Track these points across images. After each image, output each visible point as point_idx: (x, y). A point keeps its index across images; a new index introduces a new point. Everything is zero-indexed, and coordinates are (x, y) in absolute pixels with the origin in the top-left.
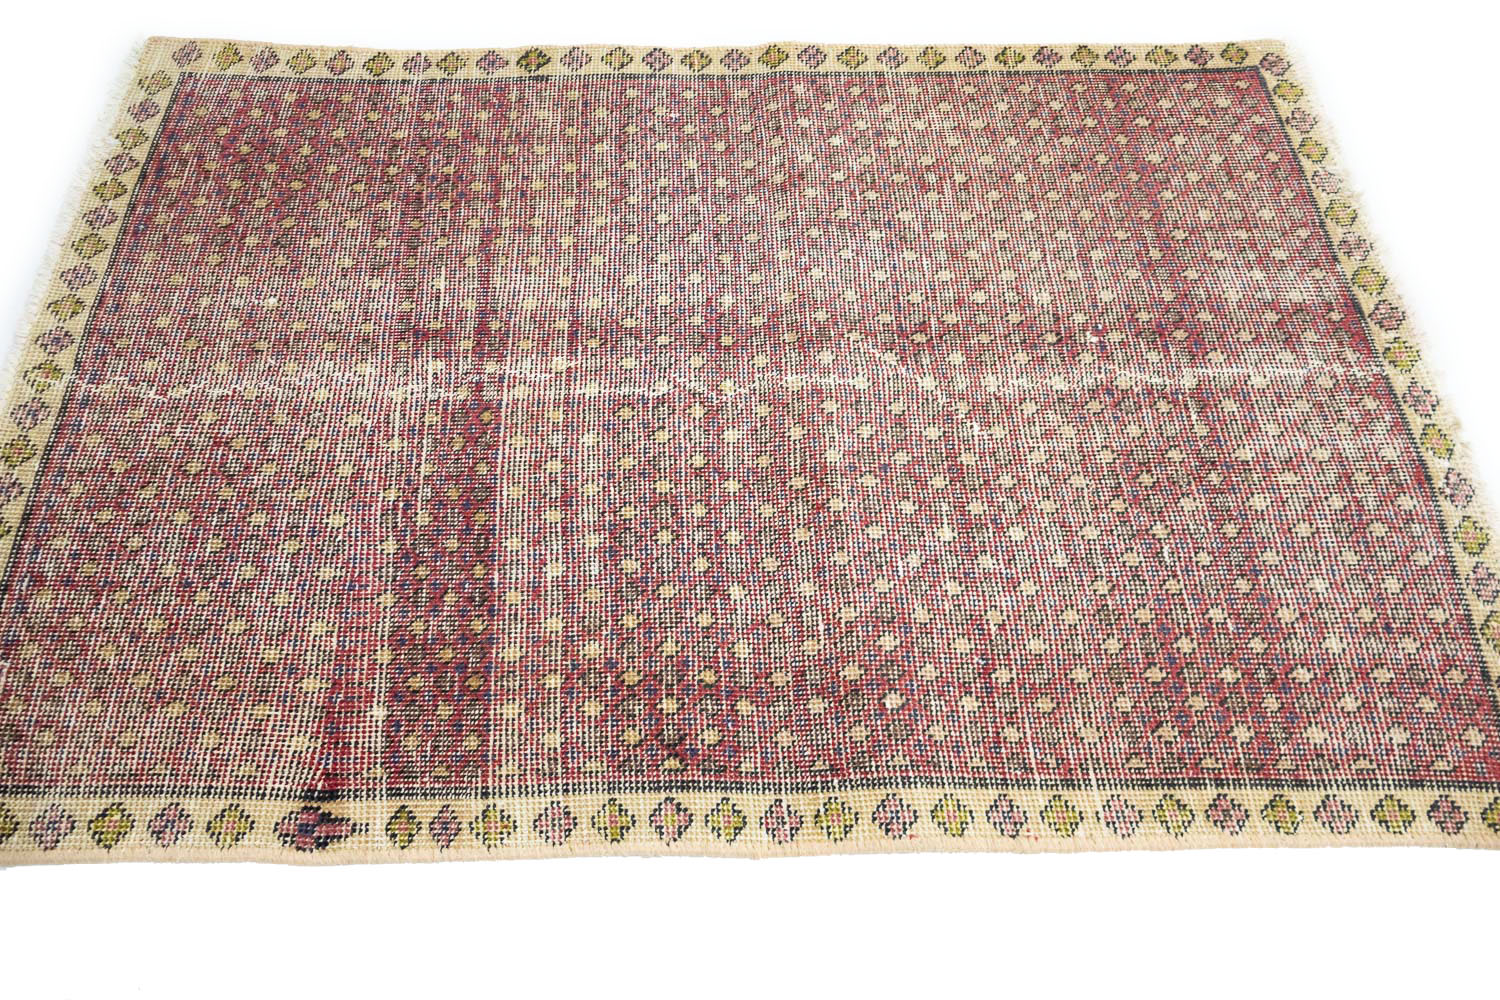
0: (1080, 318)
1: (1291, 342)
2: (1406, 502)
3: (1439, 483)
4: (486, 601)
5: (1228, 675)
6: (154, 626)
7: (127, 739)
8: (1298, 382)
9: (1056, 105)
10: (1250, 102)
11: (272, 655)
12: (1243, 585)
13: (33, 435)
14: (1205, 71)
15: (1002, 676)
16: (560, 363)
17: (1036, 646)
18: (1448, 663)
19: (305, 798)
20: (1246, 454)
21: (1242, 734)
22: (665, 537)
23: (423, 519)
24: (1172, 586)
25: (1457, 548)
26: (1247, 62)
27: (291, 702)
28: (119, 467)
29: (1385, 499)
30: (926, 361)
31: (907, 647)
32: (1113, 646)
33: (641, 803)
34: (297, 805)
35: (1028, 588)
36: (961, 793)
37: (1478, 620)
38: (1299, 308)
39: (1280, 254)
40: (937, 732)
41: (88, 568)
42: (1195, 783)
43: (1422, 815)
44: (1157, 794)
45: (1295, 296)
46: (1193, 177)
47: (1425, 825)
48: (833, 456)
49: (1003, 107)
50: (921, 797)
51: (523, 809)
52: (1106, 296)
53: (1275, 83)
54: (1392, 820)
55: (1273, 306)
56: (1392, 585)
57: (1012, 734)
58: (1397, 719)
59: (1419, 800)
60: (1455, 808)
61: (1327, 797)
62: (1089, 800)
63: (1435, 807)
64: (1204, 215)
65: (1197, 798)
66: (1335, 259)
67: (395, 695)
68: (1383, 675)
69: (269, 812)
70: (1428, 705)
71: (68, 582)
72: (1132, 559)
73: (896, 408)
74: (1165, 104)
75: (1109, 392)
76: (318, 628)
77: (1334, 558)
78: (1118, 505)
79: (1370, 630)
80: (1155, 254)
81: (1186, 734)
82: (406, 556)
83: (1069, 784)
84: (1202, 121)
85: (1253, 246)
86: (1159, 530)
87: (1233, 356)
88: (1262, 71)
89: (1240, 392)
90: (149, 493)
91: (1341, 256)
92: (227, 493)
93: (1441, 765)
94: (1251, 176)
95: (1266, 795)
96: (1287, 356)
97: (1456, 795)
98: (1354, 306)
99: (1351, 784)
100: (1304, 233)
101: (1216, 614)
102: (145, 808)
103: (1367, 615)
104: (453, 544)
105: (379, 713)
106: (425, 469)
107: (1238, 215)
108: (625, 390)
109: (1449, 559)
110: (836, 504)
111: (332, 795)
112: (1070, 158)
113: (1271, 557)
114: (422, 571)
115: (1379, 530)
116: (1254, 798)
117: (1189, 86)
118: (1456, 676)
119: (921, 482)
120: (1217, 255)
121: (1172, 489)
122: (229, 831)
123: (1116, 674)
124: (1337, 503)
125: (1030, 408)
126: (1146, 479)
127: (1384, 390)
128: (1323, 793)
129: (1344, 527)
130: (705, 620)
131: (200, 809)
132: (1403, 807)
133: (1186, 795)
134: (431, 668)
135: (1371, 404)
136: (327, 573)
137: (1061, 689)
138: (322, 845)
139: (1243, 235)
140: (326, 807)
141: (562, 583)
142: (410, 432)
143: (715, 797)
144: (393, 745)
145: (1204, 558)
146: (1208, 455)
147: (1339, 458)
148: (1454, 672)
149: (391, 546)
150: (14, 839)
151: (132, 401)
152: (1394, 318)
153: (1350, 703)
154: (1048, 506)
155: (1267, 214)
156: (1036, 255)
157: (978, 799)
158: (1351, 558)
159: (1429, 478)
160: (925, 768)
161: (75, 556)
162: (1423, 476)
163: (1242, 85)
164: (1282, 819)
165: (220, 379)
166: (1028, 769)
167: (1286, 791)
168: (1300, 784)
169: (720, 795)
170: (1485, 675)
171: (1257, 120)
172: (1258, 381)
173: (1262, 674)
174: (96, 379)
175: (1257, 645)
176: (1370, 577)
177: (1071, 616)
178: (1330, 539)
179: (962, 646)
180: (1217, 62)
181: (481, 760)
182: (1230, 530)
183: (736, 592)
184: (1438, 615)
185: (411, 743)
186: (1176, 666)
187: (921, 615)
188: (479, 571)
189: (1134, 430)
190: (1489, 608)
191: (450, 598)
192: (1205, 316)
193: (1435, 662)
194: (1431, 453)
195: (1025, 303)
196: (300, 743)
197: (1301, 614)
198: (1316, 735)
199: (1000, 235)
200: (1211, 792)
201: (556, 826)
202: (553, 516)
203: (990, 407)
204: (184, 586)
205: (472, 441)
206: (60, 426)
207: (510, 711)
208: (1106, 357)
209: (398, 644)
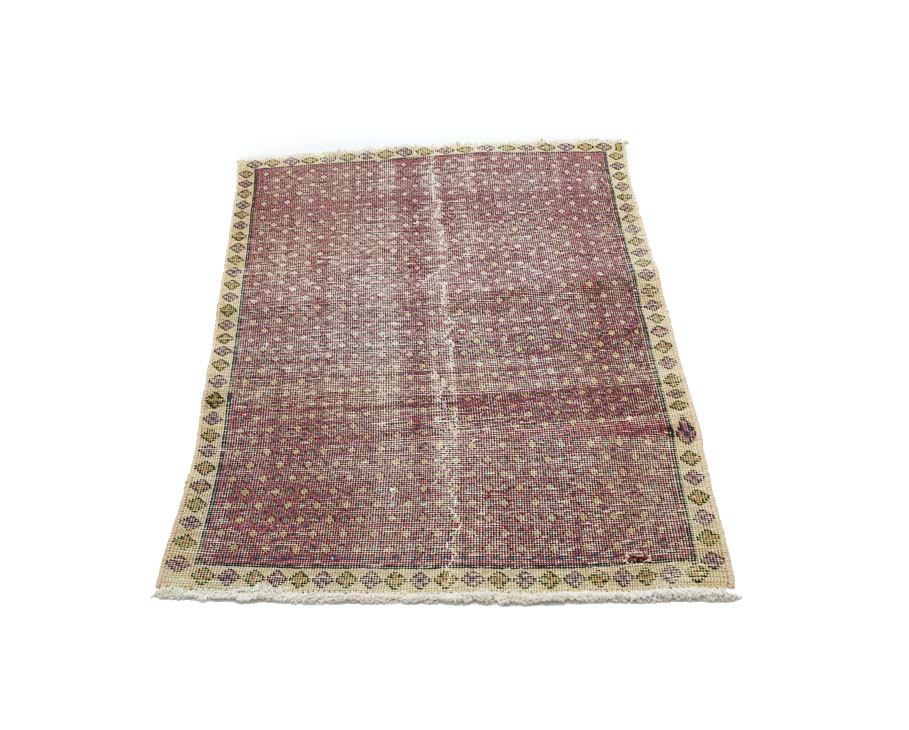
0: (406, 225)
1: (417, 176)
2: (494, 159)
3: (484, 151)
4: (570, 392)
5: (573, 203)
6: (598, 502)
7: (657, 499)
8: (438, 176)
9: (274, 225)
10: (278, 173)
11: (607, 457)
12: (534, 197)
13: (486, 576)
15: (582, 251)
18: (560, 159)
19: (673, 436)
20: (474, 191)
21: (595, 202)
22: (531, 338)
23: (529, 414)
25: (512, 151)
26: (252, 171)
27: (628, 448)
28: (505, 534)
29: (493, 163)
30: (430, 266)
31: (575, 271)
32: (564, 227)
33: (654, 340)
34: (676, 438)
35: (542, 245)
36: (633, 261)
37: (542, 151)
38: (400, 172)
39: (370, 174)
41: (569, 533)
42: (617, 213)
43: (619, 171)
44: (623, 221)
45: (393, 173)
47: (622, 171)
49: (273, 240)
50: (638, 268)
52: (393, 218)
53: (267, 165)
54: (621, 176)
55: (398, 178)
56: (529, 166)
57: (606, 250)
58: (583, 171)
59: (613, 171)
60: (614, 164)
61: (616, 188)
62: (628, 235)
63: (615, 168)
64: (347, 190)
65: (622, 213)
66: (373, 161)
68: (567, 172)
69: (681, 447)
70: (577, 165)
71: (578, 540)
72: (526, 220)
74: (276, 195)
75: (445, 220)
76: (591, 443)
77: (520, 177)
78: (501, 222)
79: (549, 173)
80: (369, 204)
81: (598, 214)
82: (549, 418)
83: (623, 239)
84: (288, 186)
85: (365, 180)
86: (512, 213)
87: (426, 189)
88: (258, 168)
89: (444, 190)
90: (522, 518)
91: (371, 160)
92: (520, 487)
93: (599, 165)
94: (324, 177)
95: (618, 200)
96: (425, 177)
97: (610, 163)
98: (399, 160)
99: (610, 183)
100: (358, 167)
101: (547, 204)
102: (688, 488)
103: (543, 173)
104: (541, 404)
105: (629, 418)
106: (500, 416)
107: (347, 182)
109: (517, 153)
110: (511, 288)
111: (670, 428)
114: (557, 413)
115: (506, 166)
117: (265, 188)
118: (564, 158)
120: (370, 189)
121: (492, 210)
122: (694, 459)
123: (577, 227)
124: (495, 173)
126: (488, 214)
127: (441, 157)
129: (506, 173)
130: (570, 325)
131: (684, 469)
132: (616, 174)
133: (622, 215)
134: (605, 405)
135: (448, 161)
136: (561, 444)
138: (692, 429)
139: (358, 182)
140: (675, 429)
141: (556, 369)
144: (644, 412)
147: (474, 171)
149: (545, 424)
150: (712, 529)
151: (463, 537)
152: (407, 151)
153: (579, 180)
155: (347, 175)
157: (634, 258)
158: (519, 173)
160: (626, 268)
161: (562, 541)
162: (481, 154)
163: (266, 174)
164: (626, 197)
165: (449, 501)
166: (620, 248)
167: (616, 195)
168: (612, 192)
169: (646, 320)
171: (289, 172)
172: (438, 185)
173: (571, 196)
174: (448, 556)
175: (559, 196)
178: (511, 176)
179: (571, 260)
180: (251, 179)
181: (646, 387)
182: (510, 197)
183: (555, 318)
184: (541, 158)
185: (641, 407)
186: (571, 214)
187: (560, 268)
188: (553, 395)
189: (464, 216)
190: (537, 148)
191: (569, 402)
192: (404, 194)
194: (470, 151)
195: (397, 239)
196: (648, 442)
197: (545, 186)
198: (593, 188)
200: (619, 211)
201: (668, 362)
202: (522, 374)
203: (455, 250)
204: (574, 494)
205: (483, 403)
206: (481, 565)
207: (621, 379)
208: (427, 220)
209: (596, 417)
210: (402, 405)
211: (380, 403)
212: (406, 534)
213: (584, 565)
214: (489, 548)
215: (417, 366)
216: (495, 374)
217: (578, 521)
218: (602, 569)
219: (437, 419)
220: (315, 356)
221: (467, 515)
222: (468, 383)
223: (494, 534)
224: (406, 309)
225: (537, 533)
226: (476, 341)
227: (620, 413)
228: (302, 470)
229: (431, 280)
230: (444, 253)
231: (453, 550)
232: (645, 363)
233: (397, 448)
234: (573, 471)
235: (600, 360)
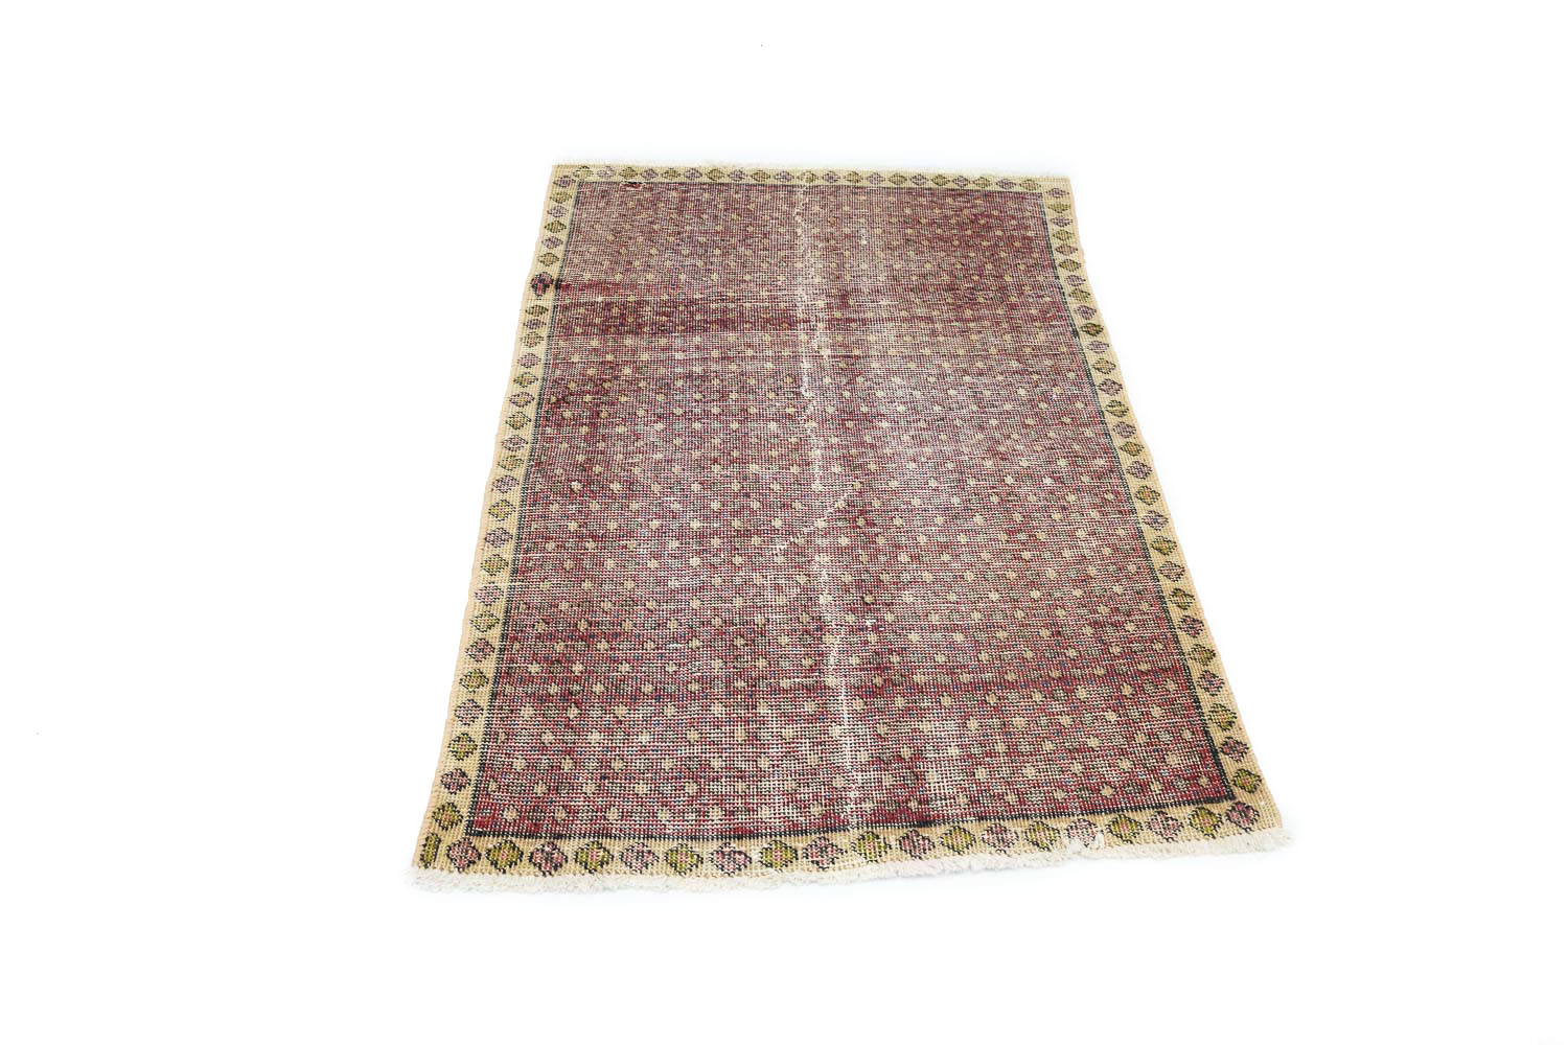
0: (889, 617)
1: (878, 762)
2: (716, 814)
3: (735, 845)
4: (661, 330)
5: (578, 668)
6: (657, 227)
7: (598, 226)
8: (837, 760)
9: (1130, 627)
10: (1181, 784)
11: (637, 263)
12: (648, 688)
13: (771, 179)
14: (1215, 753)
15: (590, 545)
16: (826, 353)
17: (610, 564)
18: (572, 812)
19: (558, 280)
20: (763, 710)
21: (534, 668)
22: (698, 396)
23: (715, 306)
24: (650, 645)
25: (674, 844)
26: (1237, 791)
27: (610, 272)
28: (751, 206)
29: (720, 801)
30: (840, 524)
31: (613, 496)
32: (607, 606)
33: (534, 389)
34: (555, 277)
35: (653, 564)
36: (516, 515)
37: (606, 842)
38: (919, 777)
39: (981, 774)
40: (554, 507)
42: (504, 637)
43: (460, 764)
44: (501, 616)
46: (1066, 720)
47: (452, 764)
48: (754, 468)
49: (1118, 589)
50: (515, 496)
51: (540, 350)
52: (914, 637)
53: (1216, 811)
54: (459, 746)
55: (918, 755)
56: (642, 789)
57: (551, 546)
58: (531, 766)
59: (471, 765)
60: (461, 787)
61: (482, 710)
62: (503, 580)
63: (463, 774)
64: (1019, 722)
65: (494, 636)
66: (981, 819)
67: (608, 304)
68: (567, 765)
69: (553, 270)
70: (540, 789)
72: (672, 625)
73: (797, 505)
74: (1156, 712)
75: (820, 629)
76: (650, 277)
77: (670, 752)
78: (717, 621)
79: (604, 763)
80: (966, 678)
81: (539, 637)
82: (692, 302)
83: (515, 572)
84: (1141, 738)
85: (989, 754)
86: (696, 643)
87: (861, 717)
88: (1230, 803)
89: (823, 716)
90: (734, 216)
91: (986, 824)
92: (734, 240)
93: (493, 786)
94: (1077, 768)
95: (490, 674)
96: (863, 757)
97: (469, 790)
98: (926, 822)
99: (488, 725)
100: (1011, 798)
101: (625, 668)
102: (563, 235)
103: (617, 765)
104: (698, 317)
105: (600, 299)
106: (748, 305)
107: (1024, 748)
108: (805, 379)
109: (663, 836)
111: (558, 287)
112: (1067, 631)
113: (670, 711)
114: (681, 308)
115: (692, 788)
116: (489, 667)
117: (1187, 735)
118: (561, 815)
119: (736, 514)
120: (973, 724)
121: (731, 656)
122: (546, 260)
123: (587, 604)
124: (716, 764)
125: (802, 580)
126: (739, 642)
127: (832, 823)
128: (485, 708)
129: (694, 765)
130: (641, 413)
131: (559, 250)
132: (467, 754)
133: (497, 631)
134: (622, 315)
135: (816, 810)
136: (683, 277)
137: (578, 574)
138: (534, 287)
139: (1001, 748)
140: (552, 287)
141: (672, 359)
142: (773, 299)
143: (532, 416)
144: (579, 305)
145: (671, 669)
146: (762, 685)
147: (760, 775)
148: (564, 815)
149: (698, 296)
150: (555, 203)
151: (792, 205)
153: (548, 737)
154: (717, 581)
155: (1030, 772)
156: (953, 597)
157: (511, 525)
158: (667, 765)
159: (740, 838)
160: (532, 499)
161: (698, 200)
162: (741, 834)
163: (1204, 781)
164: (471, 680)
165: (804, 233)
166: (527, 551)
167: (490, 686)
168: (494, 695)
169: (533, 418)
170: (560, 836)
171: (1156, 787)
172: (836, 731)
173: (576, 688)
174: (805, 193)
175: (598, 688)
176: (650, 775)
177: (630, 585)
178: (684, 752)
179: (612, 526)
180: (1230, 765)
181: (567, 331)
182: (694, 687)
183: (660, 426)
184: (613, 815)
185: (582, 310)
186: (588, 638)
187: (635, 506)
188: (681, 328)
189: (784, 640)
190: (616, 854)
191: (664, 318)
192: (900, 702)
193: (573, 803)
194: (766, 846)
195: (900, 586)
196: (587, 276)
197: (621, 721)
198: (527, 712)
199: (969, 576)
200: (496, 643)
201: (528, 361)
202: (715, 354)
203: (799, 557)
204: (679, 233)
205: (768, 321)
206: (776, 186)
207: (595, 343)
208: (852, 631)
209: (638, 303)
210: (864, 322)
211: (891, 324)
212: (846, 208)
213: (681, 184)
214: (768, 196)
215: (850, 366)
216: (750, 352)
217: (680, 212)
218: (666, 181)
219: (821, 304)
220: (984, 379)
221: (788, 220)
222: (785, 344)
223: (761, 207)
224: (872, 446)
225: (721, 206)
226: (772, 395)
227: (608, 306)
228: (964, 261)
229: (836, 495)
230: (819, 550)
231: (802, 196)
232: (556, 360)
233: (865, 279)
234: (677, 252)
235: (614, 366)
